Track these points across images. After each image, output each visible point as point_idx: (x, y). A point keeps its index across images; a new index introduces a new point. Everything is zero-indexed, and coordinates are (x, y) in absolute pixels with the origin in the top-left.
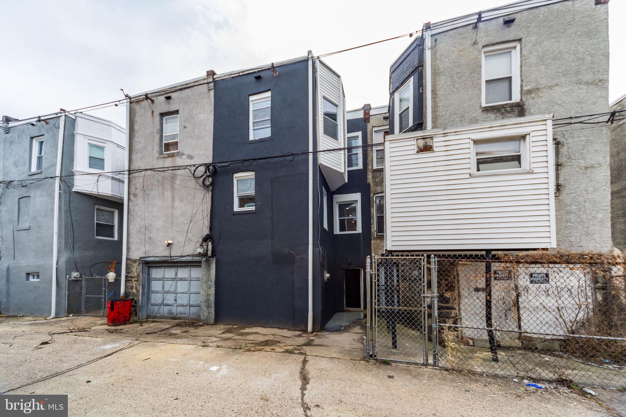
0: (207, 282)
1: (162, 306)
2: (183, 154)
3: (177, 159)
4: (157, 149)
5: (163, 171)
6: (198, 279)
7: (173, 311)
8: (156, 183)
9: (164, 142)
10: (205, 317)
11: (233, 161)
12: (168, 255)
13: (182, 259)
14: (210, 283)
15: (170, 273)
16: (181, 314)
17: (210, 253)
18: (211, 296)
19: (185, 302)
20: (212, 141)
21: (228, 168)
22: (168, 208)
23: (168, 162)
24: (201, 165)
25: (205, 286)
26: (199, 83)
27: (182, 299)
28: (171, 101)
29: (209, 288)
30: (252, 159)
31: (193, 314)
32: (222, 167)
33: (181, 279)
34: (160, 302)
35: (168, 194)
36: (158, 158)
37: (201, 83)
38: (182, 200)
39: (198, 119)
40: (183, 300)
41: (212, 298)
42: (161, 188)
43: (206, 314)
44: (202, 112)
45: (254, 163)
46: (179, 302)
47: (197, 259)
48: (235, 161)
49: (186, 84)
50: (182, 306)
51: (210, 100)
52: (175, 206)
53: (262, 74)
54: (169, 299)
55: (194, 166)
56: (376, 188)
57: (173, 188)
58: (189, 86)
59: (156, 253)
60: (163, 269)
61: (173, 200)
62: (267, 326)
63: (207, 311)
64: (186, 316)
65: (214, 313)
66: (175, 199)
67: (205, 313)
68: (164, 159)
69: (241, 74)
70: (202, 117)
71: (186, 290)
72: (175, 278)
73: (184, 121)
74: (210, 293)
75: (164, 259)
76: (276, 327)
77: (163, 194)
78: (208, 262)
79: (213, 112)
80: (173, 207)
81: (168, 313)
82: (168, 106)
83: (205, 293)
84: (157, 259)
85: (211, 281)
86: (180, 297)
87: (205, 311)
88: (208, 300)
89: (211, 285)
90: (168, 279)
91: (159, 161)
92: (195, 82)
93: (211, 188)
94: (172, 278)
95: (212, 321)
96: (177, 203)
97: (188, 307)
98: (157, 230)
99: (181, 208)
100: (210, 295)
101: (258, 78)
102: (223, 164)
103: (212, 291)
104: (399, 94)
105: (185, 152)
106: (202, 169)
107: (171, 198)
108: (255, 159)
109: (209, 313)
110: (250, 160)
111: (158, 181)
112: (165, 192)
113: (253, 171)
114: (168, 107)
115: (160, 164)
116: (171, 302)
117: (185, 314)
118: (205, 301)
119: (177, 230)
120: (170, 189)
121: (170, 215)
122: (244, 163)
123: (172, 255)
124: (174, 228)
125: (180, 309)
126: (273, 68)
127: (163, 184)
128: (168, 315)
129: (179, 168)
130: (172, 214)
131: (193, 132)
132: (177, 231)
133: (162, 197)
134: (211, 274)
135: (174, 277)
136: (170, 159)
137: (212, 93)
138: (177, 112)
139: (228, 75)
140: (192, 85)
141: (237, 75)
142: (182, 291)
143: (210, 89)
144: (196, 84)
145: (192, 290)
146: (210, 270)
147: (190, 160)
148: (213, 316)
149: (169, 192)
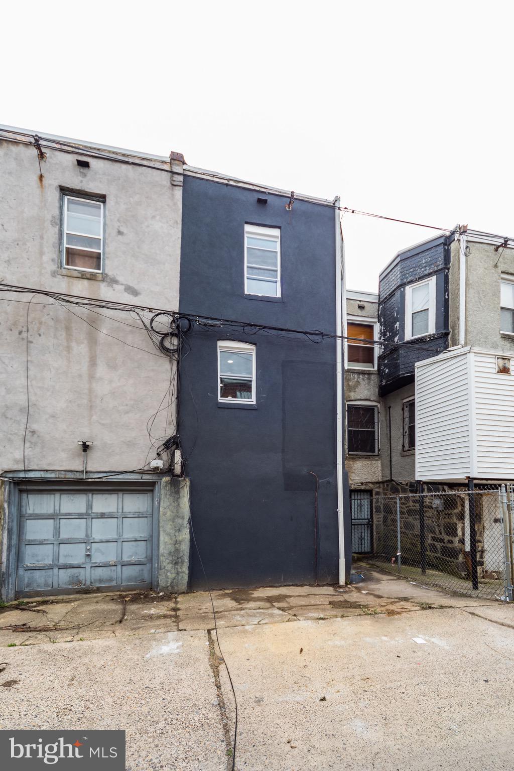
0: (174, 519)
1: (56, 570)
2: (114, 281)
3: (103, 286)
4: (50, 254)
5: (77, 303)
6: (139, 515)
7: (82, 578)
8: (52, 323)
9: (65, 245)
10: (170, 581)
11: (227, 321)
12: (81, 469)
13: (120, 477)
14: (180, 521)
15: (73, 504)
16: (101, 581)
17: (178, 469)
18: (183, 543)
19: (112, 559)
20: (179, 275)
21: (216, 329)
22: (80, 376)
23: (81, 288)
24: (165, 313)
25: (169, 526)
26: (151, 164)
27: (103, 554)
28: (89, 173)
29: (179, 530)
30: (260, 326)
31: (129, 580)
32: (206, 325)
33: (102, 516)
34: (48, 561)
35: (81, 349)
36: (54, 274)
37: (156, 166)
38: (112, 366)
39: (148, 226)
40: (105, 554)
41: (185, 548)
42: (62, 335)
43: (171, 576)
44: (158, 218)
45: (261, 332)
46: (97, 558)
47: (147, 478)
48: (231, 321)
49: (124, 155)
50: (106, 565)
51: (175, 204)
52: (98, 375)
53: (270, 199)
54: (74, 554)
55: (151, 310)
56: (350, 394)
57: (93, 341)
58: (131, 160)
59: (49, 464)
60: (57, 495)
61: (93, 363)
62: (277, 584)
63: (173, 571)
64: (113, 584)
65: (187, 572)
66: (99, 362)
67: (168, 574)
68: (71, 280)
69: (232, 183)
70: (157, 226)
71: (113, 535)
72: (87, 514)
73: (118, 220)
74: (180, 538)
75: (70, 476)
76: (291, 584)
77: (69, 349)
78: (175, 484)
79: (180, 226)
80: (91, 377)
81: (70, 583)
82: (80, 178)
83: (171, 539)
84: (51, 476)
85: (183, 518)
86: (98, 550)
87: (168, 571)
88: (177, 550)
89: (182, 525)
90: (69, 516)
91: (56, 280)
92: (143, 159)
93: (176, 356)
94: (82, 514)
95: (183, 586)
96: (101, 370)
97: (119, 567)
98: (53, 416)
99: (111, 382)
100: (180, 542)
101: (262, 202)
102: (210, 322)
103: (185, 535)
104: (411, 288)
105: (120, 279)
106: (165, 320)
107: (87, 359)
108: (265, 327)
109: (178, 573)
110: (257, 326)
111: (56, 320)
112: (74, 344)
113: (255, 344)
114: (82, 182)
115: (60, 286)
116: (79, 559)
117: (111, 580)
118: (170, 553)
119: (103, 422)
120: (86, 342)
121: (86, 391)
122: (246, 328)
123: (89, 469)
124: (94, 417)
125: (100, 573)
126: (292, 198)
127: (68, 329)
128: (70, 587)
129: (106, 305)
130: (91, 391)
131: (139, 247)
132: (103, 425)
133: (65, 353)
134: (182, 505)
135: (83, 511)
136: (86, 282)
137: (179, 193)
138: (102, 198)
139: (209, 175)
140: (137, 161)
141: (226, 182)
142: (104, 537)
143: (175, 183)
144: (145, 163)
145: (127, 535)
146: (178, 498)
147: (131, 297)
148: (186, 577)
149: (83, 346)
